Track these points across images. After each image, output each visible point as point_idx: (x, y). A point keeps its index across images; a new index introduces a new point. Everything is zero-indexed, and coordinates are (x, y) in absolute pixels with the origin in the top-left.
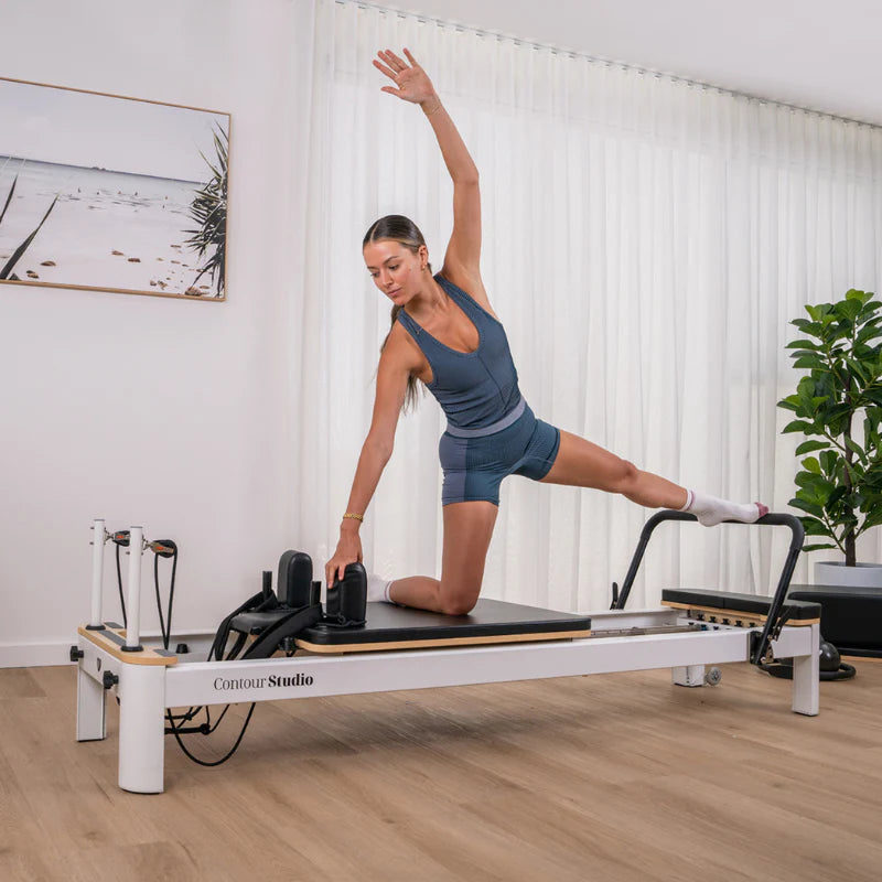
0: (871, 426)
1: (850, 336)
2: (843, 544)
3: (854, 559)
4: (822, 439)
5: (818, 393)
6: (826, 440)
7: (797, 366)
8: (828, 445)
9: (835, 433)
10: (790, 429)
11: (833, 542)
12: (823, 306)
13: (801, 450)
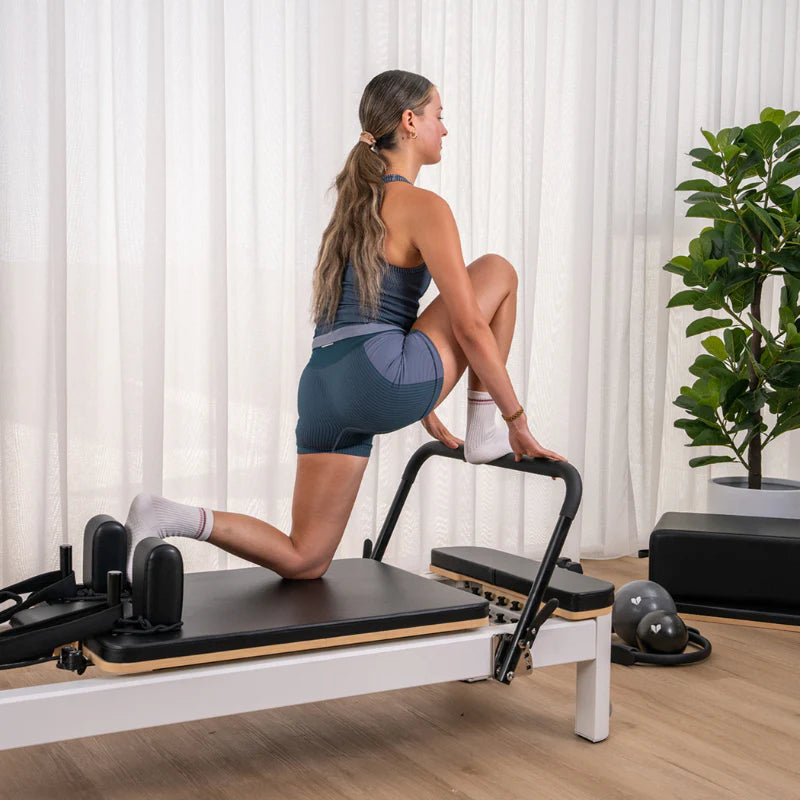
0: (788, 296)
1: (762, 173)
2: (745, 455)
3: (759, 475)
4: (722, 314)
5: (717, 252)
6: (726, 316)
7: (691, 213)
8: (729, 322)
9: (739, 306)
10: (677, 301)
11: (731, 453)
12: (729, 130)
13: (694, 329)
